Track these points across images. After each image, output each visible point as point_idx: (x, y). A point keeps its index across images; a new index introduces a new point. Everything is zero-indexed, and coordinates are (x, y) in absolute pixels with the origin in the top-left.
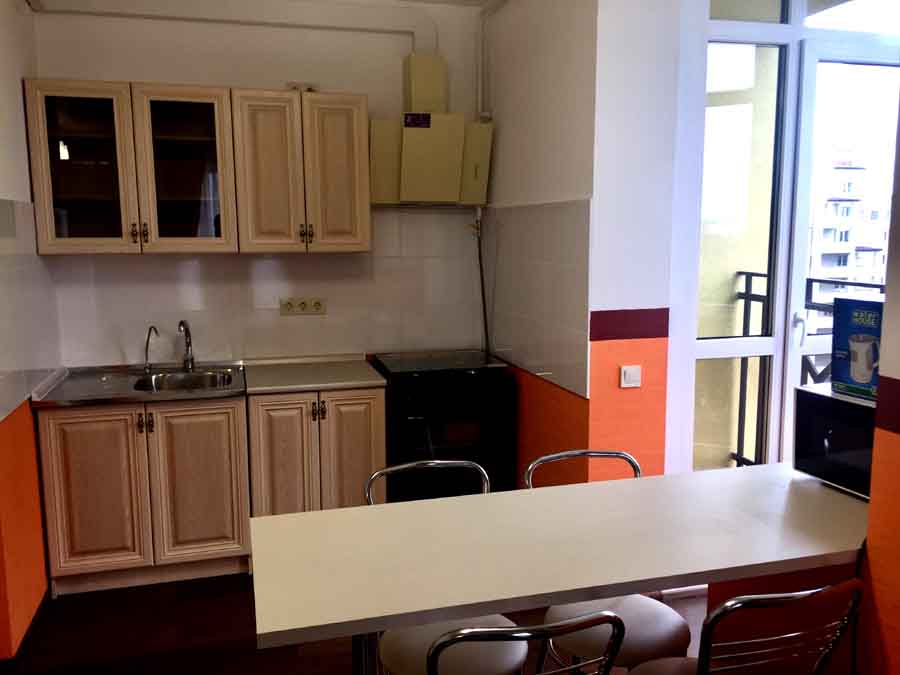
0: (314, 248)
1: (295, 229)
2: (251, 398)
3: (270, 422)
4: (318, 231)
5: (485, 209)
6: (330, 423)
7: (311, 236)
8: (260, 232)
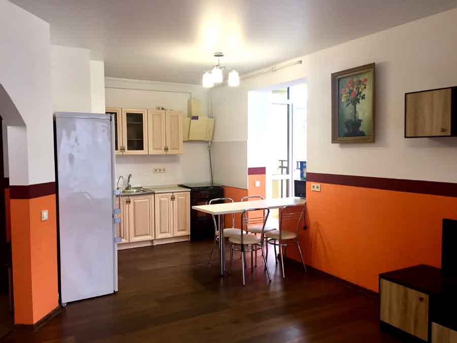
0: (168, 153)
1: (163, 148)
2: (156, 195)
3: (160, 201)
4: (169, 148)
5: (211, 142)
6: (175, 202)
7: (167, 149)
8: (154, 149)
